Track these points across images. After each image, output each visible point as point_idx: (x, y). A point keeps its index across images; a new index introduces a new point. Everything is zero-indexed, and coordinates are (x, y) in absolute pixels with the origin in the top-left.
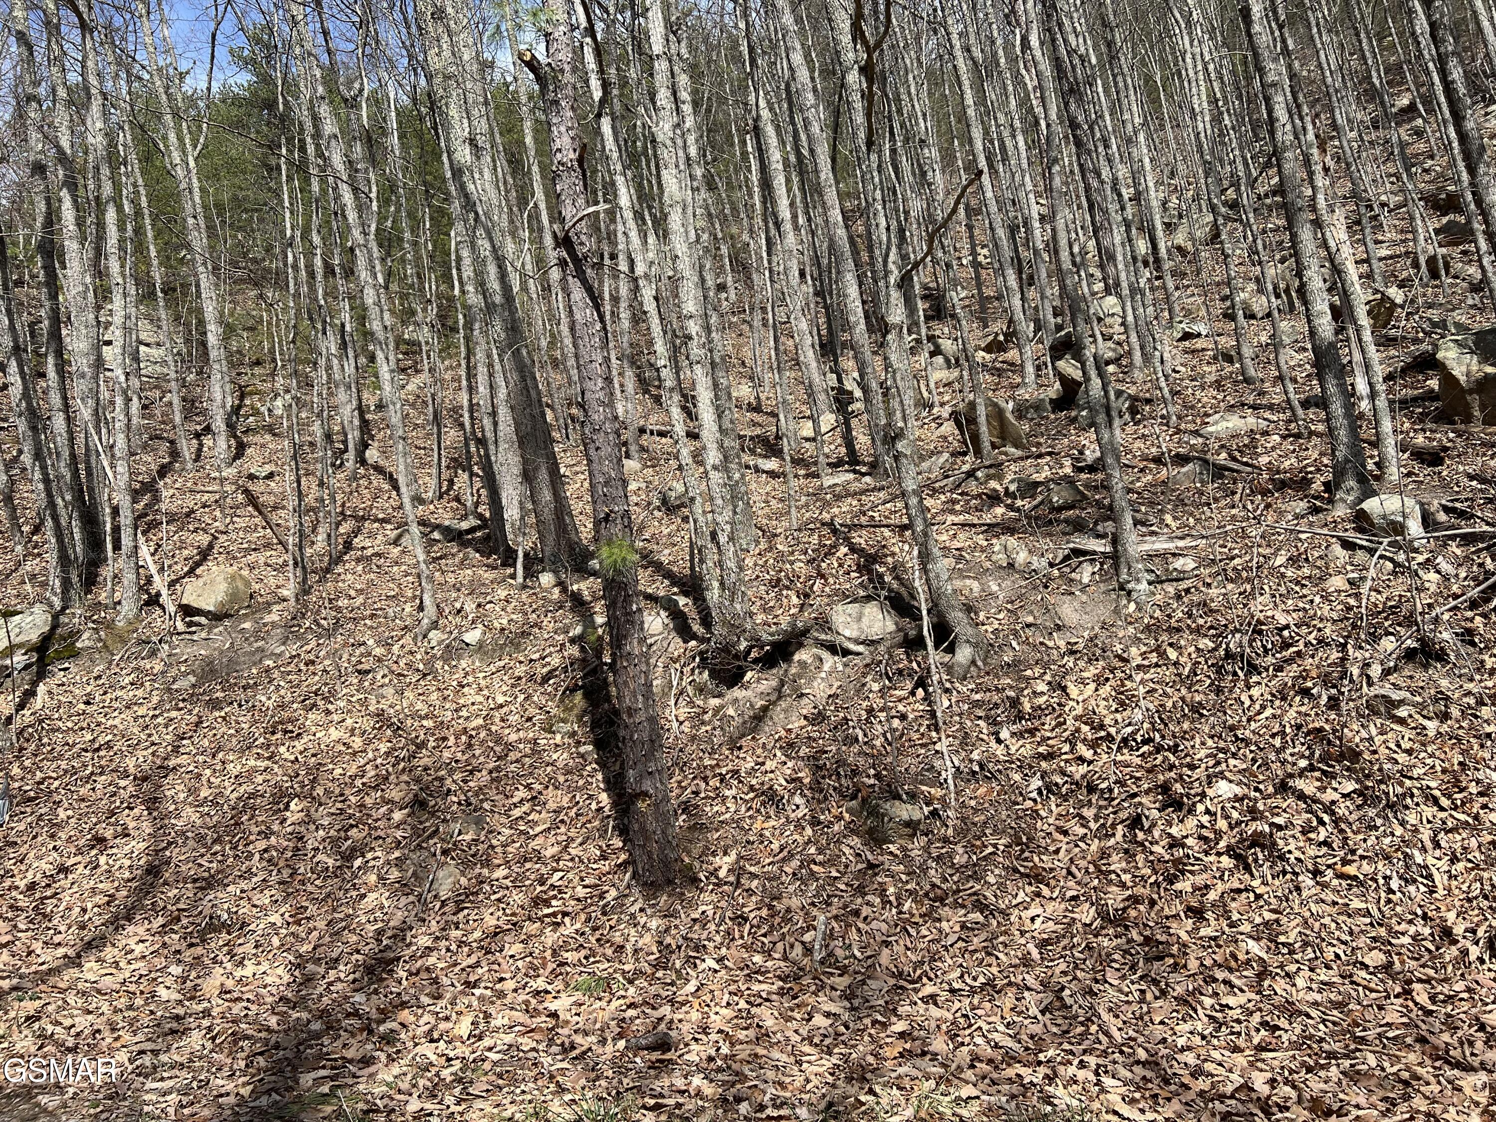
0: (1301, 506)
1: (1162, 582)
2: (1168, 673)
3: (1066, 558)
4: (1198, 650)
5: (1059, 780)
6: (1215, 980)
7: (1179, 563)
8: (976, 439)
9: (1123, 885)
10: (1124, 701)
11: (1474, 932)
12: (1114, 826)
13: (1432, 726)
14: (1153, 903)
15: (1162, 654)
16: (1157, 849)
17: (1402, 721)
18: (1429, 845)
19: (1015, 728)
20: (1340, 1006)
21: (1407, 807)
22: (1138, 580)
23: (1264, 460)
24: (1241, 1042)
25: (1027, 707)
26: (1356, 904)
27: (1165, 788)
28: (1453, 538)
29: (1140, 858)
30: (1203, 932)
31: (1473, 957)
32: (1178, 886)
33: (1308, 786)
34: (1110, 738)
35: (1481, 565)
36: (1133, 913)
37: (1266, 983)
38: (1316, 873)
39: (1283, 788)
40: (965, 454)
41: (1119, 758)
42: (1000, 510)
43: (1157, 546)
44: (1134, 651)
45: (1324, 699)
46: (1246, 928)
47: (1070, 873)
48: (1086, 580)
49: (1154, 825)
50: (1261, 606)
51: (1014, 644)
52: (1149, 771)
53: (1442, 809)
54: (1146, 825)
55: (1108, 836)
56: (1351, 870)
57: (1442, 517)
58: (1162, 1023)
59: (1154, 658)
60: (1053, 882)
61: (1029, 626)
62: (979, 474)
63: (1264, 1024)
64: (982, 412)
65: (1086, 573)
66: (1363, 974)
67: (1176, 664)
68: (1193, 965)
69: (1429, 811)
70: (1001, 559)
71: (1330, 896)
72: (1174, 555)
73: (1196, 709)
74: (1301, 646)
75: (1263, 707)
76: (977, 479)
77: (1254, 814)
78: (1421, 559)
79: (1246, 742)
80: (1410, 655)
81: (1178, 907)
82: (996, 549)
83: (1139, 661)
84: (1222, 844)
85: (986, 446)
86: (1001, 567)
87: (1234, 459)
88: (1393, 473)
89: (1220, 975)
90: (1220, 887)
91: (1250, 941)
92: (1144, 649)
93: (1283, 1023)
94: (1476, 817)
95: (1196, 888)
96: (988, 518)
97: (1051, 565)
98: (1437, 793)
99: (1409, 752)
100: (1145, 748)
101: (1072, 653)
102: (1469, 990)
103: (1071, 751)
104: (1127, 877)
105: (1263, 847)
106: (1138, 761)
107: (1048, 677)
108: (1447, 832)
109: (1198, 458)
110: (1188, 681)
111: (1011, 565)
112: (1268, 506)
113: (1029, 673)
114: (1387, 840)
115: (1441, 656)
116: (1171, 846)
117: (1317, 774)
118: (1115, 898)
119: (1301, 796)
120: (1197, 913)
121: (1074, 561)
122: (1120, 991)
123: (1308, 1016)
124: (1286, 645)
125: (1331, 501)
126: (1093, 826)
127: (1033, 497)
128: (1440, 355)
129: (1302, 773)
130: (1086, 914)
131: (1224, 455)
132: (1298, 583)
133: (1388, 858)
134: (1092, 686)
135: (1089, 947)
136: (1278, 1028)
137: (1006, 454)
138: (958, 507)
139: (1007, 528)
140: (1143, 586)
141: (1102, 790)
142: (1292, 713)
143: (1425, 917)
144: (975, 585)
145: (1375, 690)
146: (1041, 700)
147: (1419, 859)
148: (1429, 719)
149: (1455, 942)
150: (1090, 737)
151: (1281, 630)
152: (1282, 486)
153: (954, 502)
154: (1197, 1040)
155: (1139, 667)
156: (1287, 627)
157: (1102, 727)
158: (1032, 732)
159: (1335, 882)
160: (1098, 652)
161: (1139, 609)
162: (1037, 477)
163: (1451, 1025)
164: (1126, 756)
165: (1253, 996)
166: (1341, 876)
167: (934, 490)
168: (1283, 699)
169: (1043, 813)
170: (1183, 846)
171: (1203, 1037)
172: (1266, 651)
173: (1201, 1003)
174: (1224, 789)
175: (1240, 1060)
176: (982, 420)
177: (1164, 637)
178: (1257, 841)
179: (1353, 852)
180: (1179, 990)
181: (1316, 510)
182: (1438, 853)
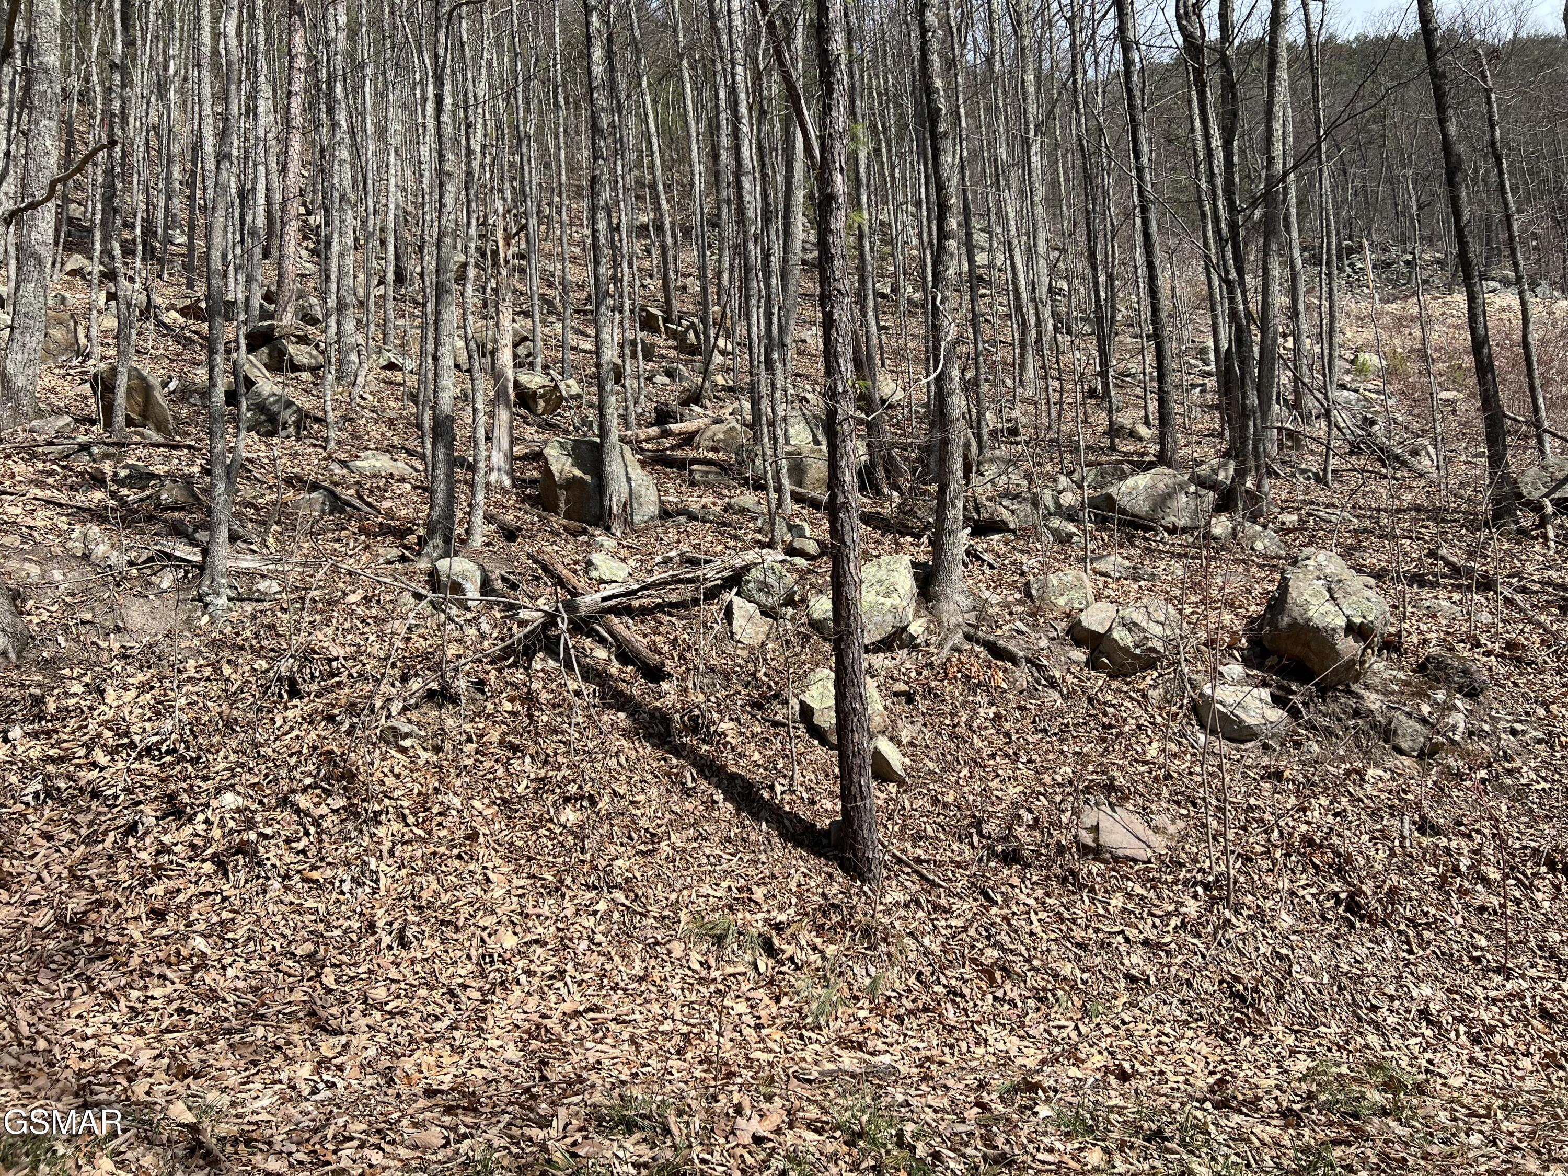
0: (394, 553)
1: (242, 600)
2: (216, 688)
3: (150, 559)
4: (253, 670)
5: (62, 785)
6: (150, 975)
7: (263, 585)
8: (108, 410)
9: (94, 890)
10: (161, 709)
11: (390, 924)
12: (106, 833)
13: (425, 755)
14: (118, 905)
15: (217, 669)
16: (143, 855)
17: (403, 750)
18: (385, 854)
19: (29, 728)
20: (255, 990)
21: (380, 823)
22: (218, 595)
23: (387, 504)
24: (149, 1028)
25: (51, 706)
26: (311, 904)
27: (172, 797)
29: (122, 864)
30: (155, 933)
32: (150, 890)
33: (303, 801)
34: (133, 744)
36: (93, 916)
37: (197, 976)
38: (286, 877)
39: (284, 802)
40: (93, 422)
41: (136, 765)
42: (98, 495)
43: (245, 564)
44: (192, 663)
45: (346, 726)
46: (201, 927)
47: (39, 878)
48: (165, 585)
49: (146, 833)
50: (321, 637)
51: (61, 640)
52: (162, 780)
53: (407, 825)
54: (141, 830)
55: (97, 842)
56: (315, 875)
57: (499, 585)
58: (80, 1016)
59: (207, 672)
60: (15, 887)
61: (84, 623)
62: (95, 450)
63: (180, 1011)
64: (122, 382)
65: (166, 580)
66: (291, 963)
67: (228, 679)
68: (135, 961)
69: (396, 826)
70: (77, 547)
71: (290, 897)
72: (263, 576)
73: (230, 724)
74: (344, 677)
75: (292, 729)
76: (91, 454)
77: (250, 824)
78: (469, 616)
79: (266, 759)
80: (431, 695)
81: (142, 909)
82: (74, 535)
83: (191, 673)
84: (210, 851)
85: (119, 419)
86: (75, 556)
87: (360, 497)
88: (477, 541)
89: (156, 970)
90: (192, 890)
91: (199, 939)
92: (202, 662)
93: (198, 1008)
95: (168, 892)
96: (81, 499)
97: (131, 563)
98: (407, 811)
99: (397, 776)
100: (168, 759)
101: (124, 656)
103: (87, 756)
104: (99, 883)
105: (245, 854)
106: (156, 770)
107: (87, 679)
108: (404, 844)
109: (326, 489)
110: (232, 698)
111: (86, 556)
112: (367, 547)
113: (67, 672)
114: (353, 851)
115: (455, 700)
116: (158, 853)
117: (318, 791)
118: (78, 902)
119: (297, 811)
120: (159, 915)
121: (157, 565)
122: (47, 989)
123: (224, 1001)
124: (332, 675)
125: (419, 554)
126: (84, 832)
127: (142, 489)
128: (546, 451)
129: (305, 790)
130: (43, 918)
132: (363, 621)
133: (348, 864)
134: (133, 693)
135: (31, 950)
136: (191, 1012)
137: (141, 435)
138: (50, 481)
139: (99, 515)
140: (222, 601)
141: (106, 798)
142: (313, 735)
143: (361, 914)
144: (35, 570)
145: (393, 723)
146: (71, 702)
147: (373, 866)
148: (425, 749)
150: (111, 742)
151: (330, 661)
152: (386, 530)
153: (51, 473)
154: (108, 1029)
155: (190, 679)
156: (337, 659)
157: (126, 734)
158: (48, 733)
159: (300, 885)
160: (153, 659)
161: (212, 622)
162: (159, 469)
163: (342, 1001)
164: (147, 765)
165: (182, 987)
166: (305, 880)
167: (34, 456)
168: (311, 723)
169: (31, 818)
170: (170, 852)
171: (115, 1026)
172: (313, 677)
173: (127, 997)
174: (229, 800)
175: (140, 1042)
176: (121, 391)
177: (226, 654)
178: (242, 849)
179: (322, 859)
180: (110, 985)
181: (403, 559)
182: (391, 861)
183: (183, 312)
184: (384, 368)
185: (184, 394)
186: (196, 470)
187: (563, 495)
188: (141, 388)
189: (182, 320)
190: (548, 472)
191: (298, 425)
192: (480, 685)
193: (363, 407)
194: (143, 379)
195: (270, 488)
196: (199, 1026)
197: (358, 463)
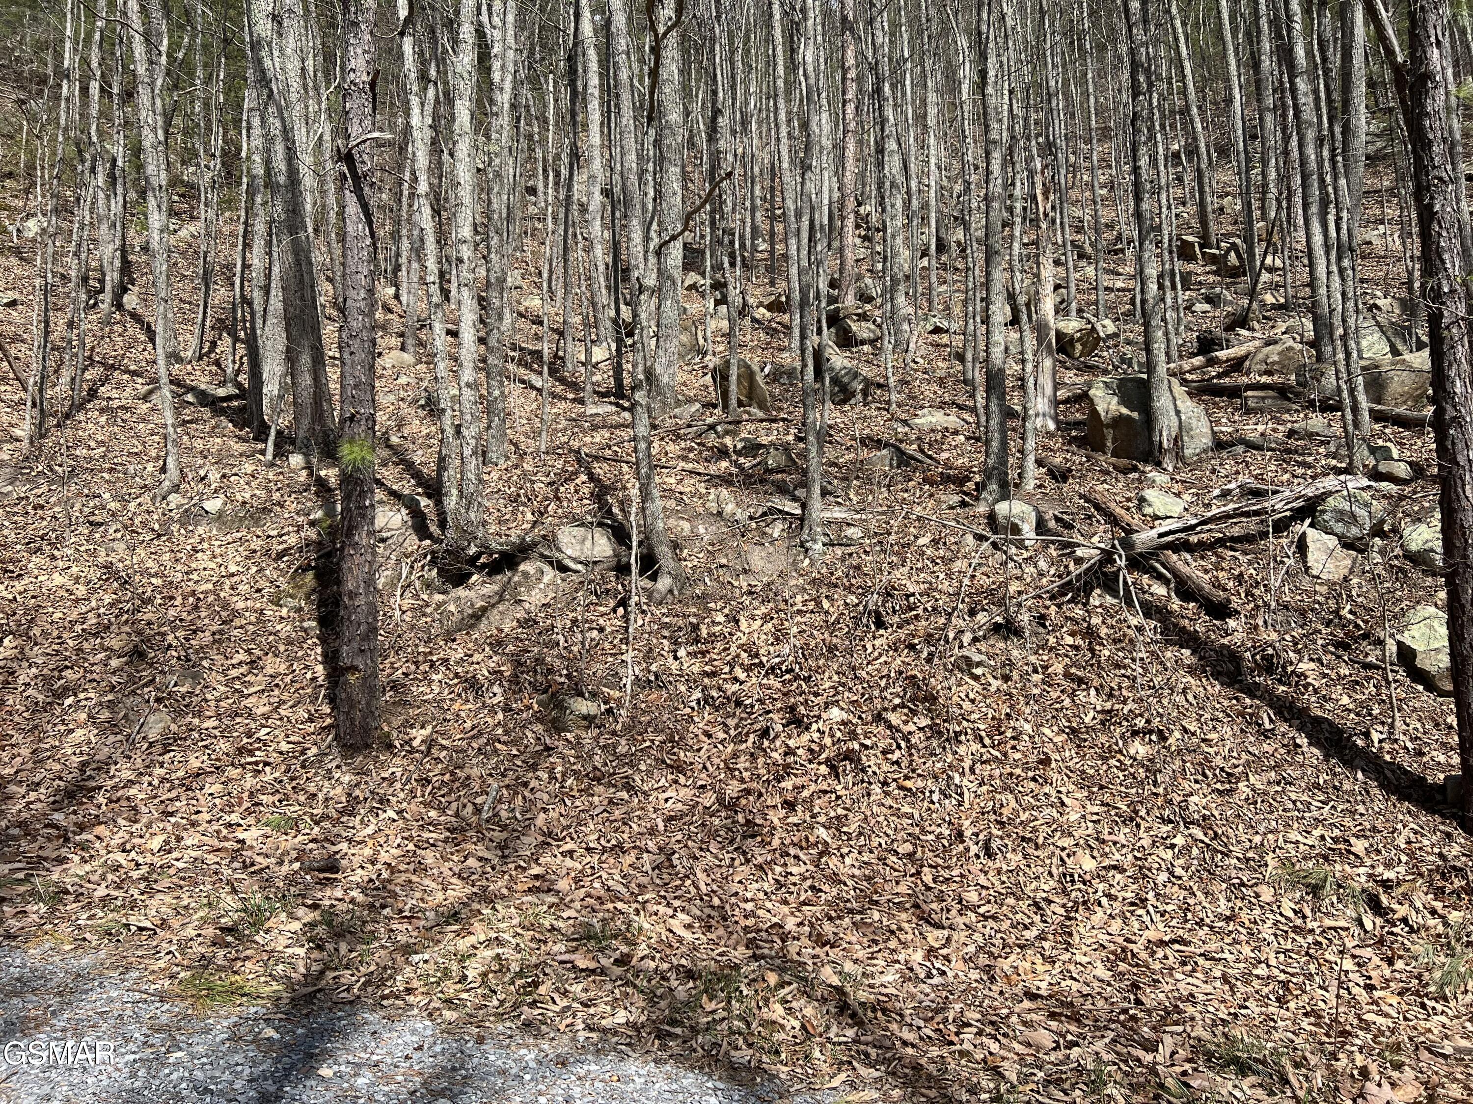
0: (955, 499)
1: (833, 545)
2: (819, 619)
3: (764, 514)
4: (846, 604)
5: (715, 694)
6: (788, 855)
7: (850, 532)
8: (725, 395)
9: (742, 781)
10: (780, 636)
11: (977, 835)
12: (747, 734)
13: (995, 684)
14: (760, 795)
15: (819, 604)
16: (775, 755)
17: (976, 678)
18: (967, 771)
19: (690, 649)
20: (868, 879)
21: (960, 742)
22: (815, 541)
23: (944, 455)
24: (791, 899)
25: (704, 632)
26: (906, 809)
27: (792, 709)
28: (1053, 542)
29: (761, 761)
30: (790, 820)
31: (972, 853)
32: (783, 785)
33: (894, 718)
34: (761, 665)
35: (1066, 567)
36: (744, 801)
37: (823, 860)
38: (885, 784)
39: (878, 718)
40: (715, 406)
41: (765, 681)
42: (724, 464)
43: (836, 515)
44: (799, 598)
45: (925, 654)
46: (822, 819)
47: (705, 767)
48: (776, 535)
49: (777, 736)
50: (899, 575)
51: (707, 580)
52: (784, 694)
53: (984, 746)
54: (772, 735)
55: (742, 742)
56: (908, 784)
57: (1052, 524)
58: (740, 882)
59: (811, 605)
60: (689, 773)
61: (722, 566)
62: (719, 428)
63: (812, 888)
64: (734, 371)
65: (777, 529)
66: (894, 859)
67: (827, 612)
68: (776, 842)
69: (975, 747)
70: (713, 506)
71: (889, 802)
72: (848, 524)
73: (832, 649)
74: (920, 611)
75: (880, 655)
76: (716, 432)
77: (853, 735)
78: (1026, 555)
79: (862, 680)
80: (996, 628)
81: (777, 800)
82: (711, 497)
83: (799, 606)
84: (824, 756)
85: (733, 402)
86: (712, 514)
87: (922, 451)
88: (1030, 485)
89: (792, 851)
90: (813, 787)
91: (822, 830)
92: (806, 597)
93: (826, 888)
94: (1005, 755)
95: (795, 787)
96: (713, 469)
97: (751, 518)
98: (983, 734)
99: (973, 701)
100: (787, 677)
101: (751, 593)
102: (962, 876)
103: (730, 672)
104: (746, 775)
105: (851, 761)
106: (779, 685)
107: (726, 611)
108: (983, 763)
109: (893, 446)
110: (831, 627)
111: (720, 514)
112: (931, 495)
113: (712, 605)
114: (939, 765)
115: (1018, 632)
116: (786, 754)
117: (906, 710)
118: (733, 789)
119: (890, 726)
120: (790, 806)
121: (769, 518)
122: (716, 857)
123: (845, 884)
124: (911, 609)
125: (977, 499)
126: (732, 732)
127: (754, 457)
128: (1092, 392)
129: (894, 709)
130: (709, 799)
131: (915, 446)
132: (933, 561)
133: (936, 777)
134: (759, 622)
135: (703, 825)
136: (821, 890)
137: (749, 413)
138: (691, 455)
139: (726, 480)
140: (819, 546)
141: (746, 706)
142: (898, 661)
143: (950, 823)
144: (686, 526)
145: (965, 652)
146: (717, 629)
147: (957, 780)
148: (995, 678)
149: (963, 842)
150: (746, 662)
151: (908, 596)
152: (946, 479)
153: (691, 449)
154: (761, 895)
155: (799, 612)
156: (913, 594)
157: (757, 655)
158: (704, 653)
159: (896, 792)
160: (772, 595)
161: (812, 564)
162: (764, 440)
163: (940, 899)
164: (772, 681)
165: (812, 868)
166: (901, 788)
167: (678, 436)
168: (896, 650)
169: (696, 719)
170: (794, 754)
171: (766, 894)
172: (894, 611)
173: (772, 870)
174: (835, 714)
175: (785, 909)
176: (733, 379)
177: (824, 590)
178: (849, 756)
179: (914, 771)
180: (760, 860)
181: (963, 504)
182: (972, 778)
183: (770, 307)
184: (931, 332)
185: (775, 377)
186: (791, 438)
187: (1109, 434)
188: (748, 375)
189: (768, 315)
190: (1094, 413)
191: (865, 393)
192: (1041, 619)
193: (916, 370)
194: (748, 367)
195: (847, 449)
196: (828, 903)
197: (917, 421)
